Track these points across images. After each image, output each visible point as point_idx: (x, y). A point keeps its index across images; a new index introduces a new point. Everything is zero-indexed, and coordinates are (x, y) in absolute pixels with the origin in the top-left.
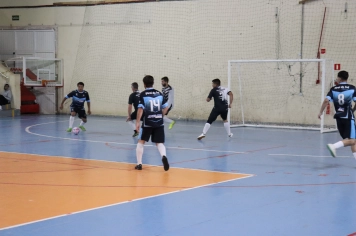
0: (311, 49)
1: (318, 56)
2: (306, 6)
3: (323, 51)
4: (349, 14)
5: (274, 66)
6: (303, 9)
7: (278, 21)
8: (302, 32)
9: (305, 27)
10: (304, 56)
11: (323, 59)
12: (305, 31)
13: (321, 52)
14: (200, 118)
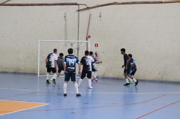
0: (83, 36)
1: (87, 39)
2: (80, 12)
3: (89, 37)
4: (102, 18)
5: (64, 44)
6: (79, 14)
7: (66, 20)
8: (78, 26)
9: (80, 24)
10: (79, 39)
11: (89, 41)
12: (80, 25)
13: (88, 37)
14: (22, 72)
